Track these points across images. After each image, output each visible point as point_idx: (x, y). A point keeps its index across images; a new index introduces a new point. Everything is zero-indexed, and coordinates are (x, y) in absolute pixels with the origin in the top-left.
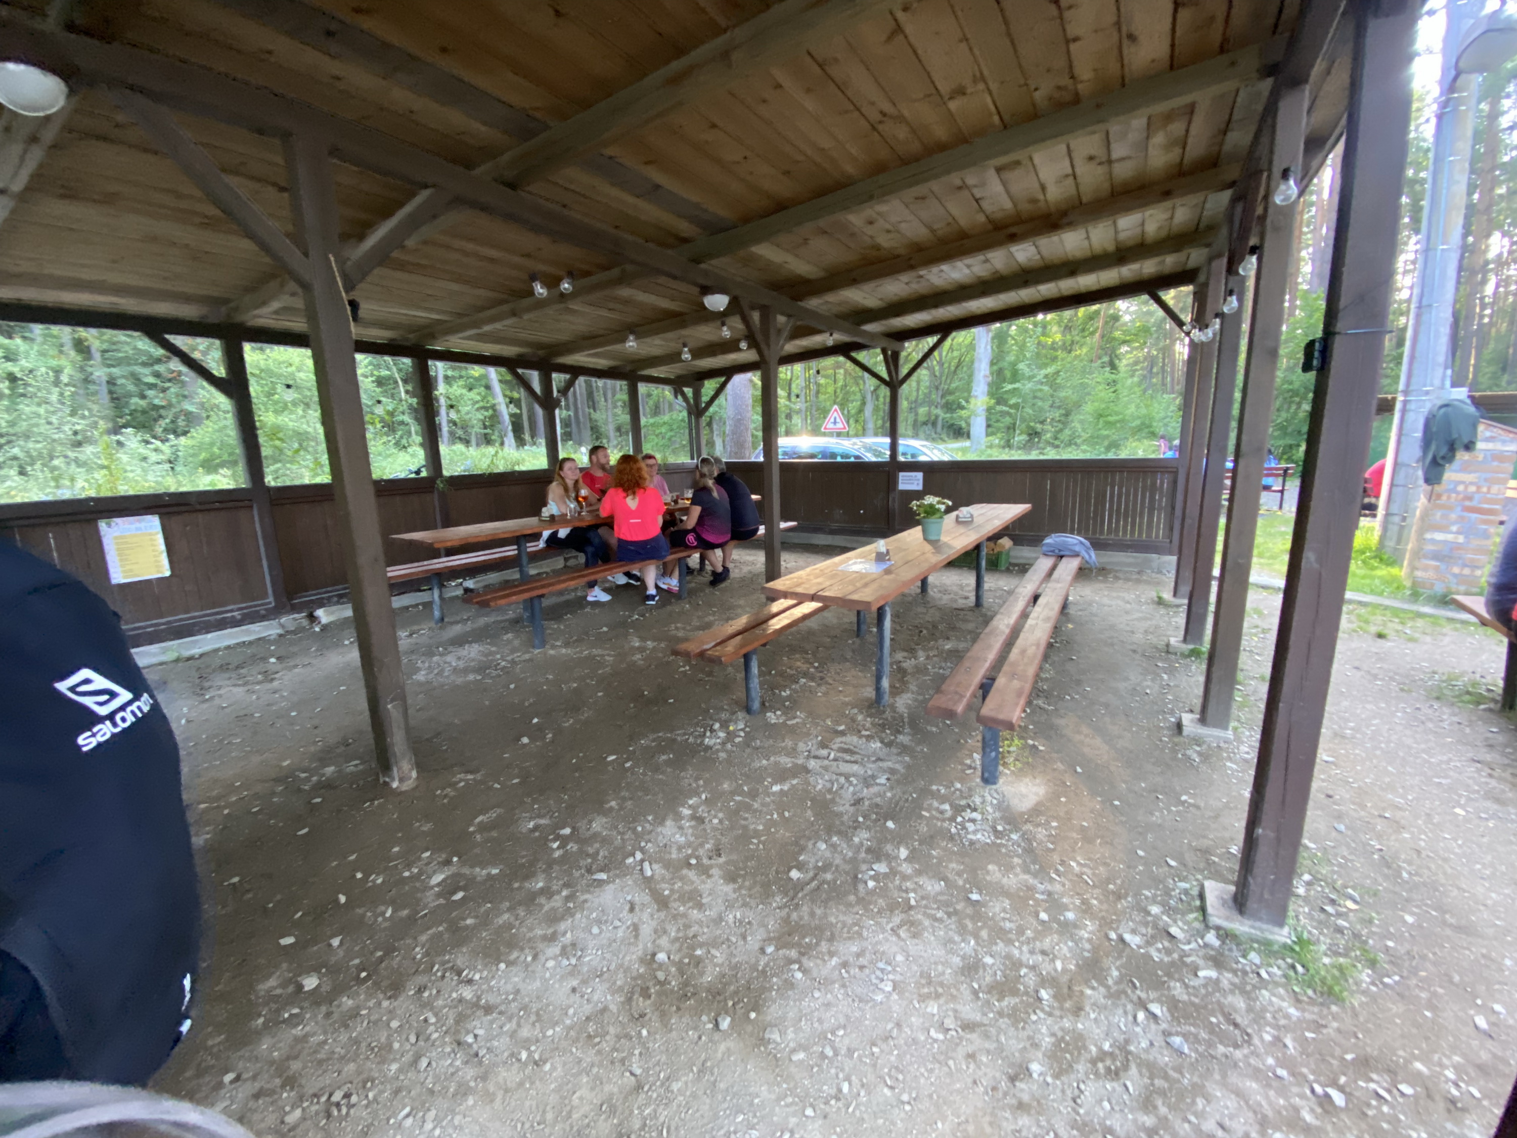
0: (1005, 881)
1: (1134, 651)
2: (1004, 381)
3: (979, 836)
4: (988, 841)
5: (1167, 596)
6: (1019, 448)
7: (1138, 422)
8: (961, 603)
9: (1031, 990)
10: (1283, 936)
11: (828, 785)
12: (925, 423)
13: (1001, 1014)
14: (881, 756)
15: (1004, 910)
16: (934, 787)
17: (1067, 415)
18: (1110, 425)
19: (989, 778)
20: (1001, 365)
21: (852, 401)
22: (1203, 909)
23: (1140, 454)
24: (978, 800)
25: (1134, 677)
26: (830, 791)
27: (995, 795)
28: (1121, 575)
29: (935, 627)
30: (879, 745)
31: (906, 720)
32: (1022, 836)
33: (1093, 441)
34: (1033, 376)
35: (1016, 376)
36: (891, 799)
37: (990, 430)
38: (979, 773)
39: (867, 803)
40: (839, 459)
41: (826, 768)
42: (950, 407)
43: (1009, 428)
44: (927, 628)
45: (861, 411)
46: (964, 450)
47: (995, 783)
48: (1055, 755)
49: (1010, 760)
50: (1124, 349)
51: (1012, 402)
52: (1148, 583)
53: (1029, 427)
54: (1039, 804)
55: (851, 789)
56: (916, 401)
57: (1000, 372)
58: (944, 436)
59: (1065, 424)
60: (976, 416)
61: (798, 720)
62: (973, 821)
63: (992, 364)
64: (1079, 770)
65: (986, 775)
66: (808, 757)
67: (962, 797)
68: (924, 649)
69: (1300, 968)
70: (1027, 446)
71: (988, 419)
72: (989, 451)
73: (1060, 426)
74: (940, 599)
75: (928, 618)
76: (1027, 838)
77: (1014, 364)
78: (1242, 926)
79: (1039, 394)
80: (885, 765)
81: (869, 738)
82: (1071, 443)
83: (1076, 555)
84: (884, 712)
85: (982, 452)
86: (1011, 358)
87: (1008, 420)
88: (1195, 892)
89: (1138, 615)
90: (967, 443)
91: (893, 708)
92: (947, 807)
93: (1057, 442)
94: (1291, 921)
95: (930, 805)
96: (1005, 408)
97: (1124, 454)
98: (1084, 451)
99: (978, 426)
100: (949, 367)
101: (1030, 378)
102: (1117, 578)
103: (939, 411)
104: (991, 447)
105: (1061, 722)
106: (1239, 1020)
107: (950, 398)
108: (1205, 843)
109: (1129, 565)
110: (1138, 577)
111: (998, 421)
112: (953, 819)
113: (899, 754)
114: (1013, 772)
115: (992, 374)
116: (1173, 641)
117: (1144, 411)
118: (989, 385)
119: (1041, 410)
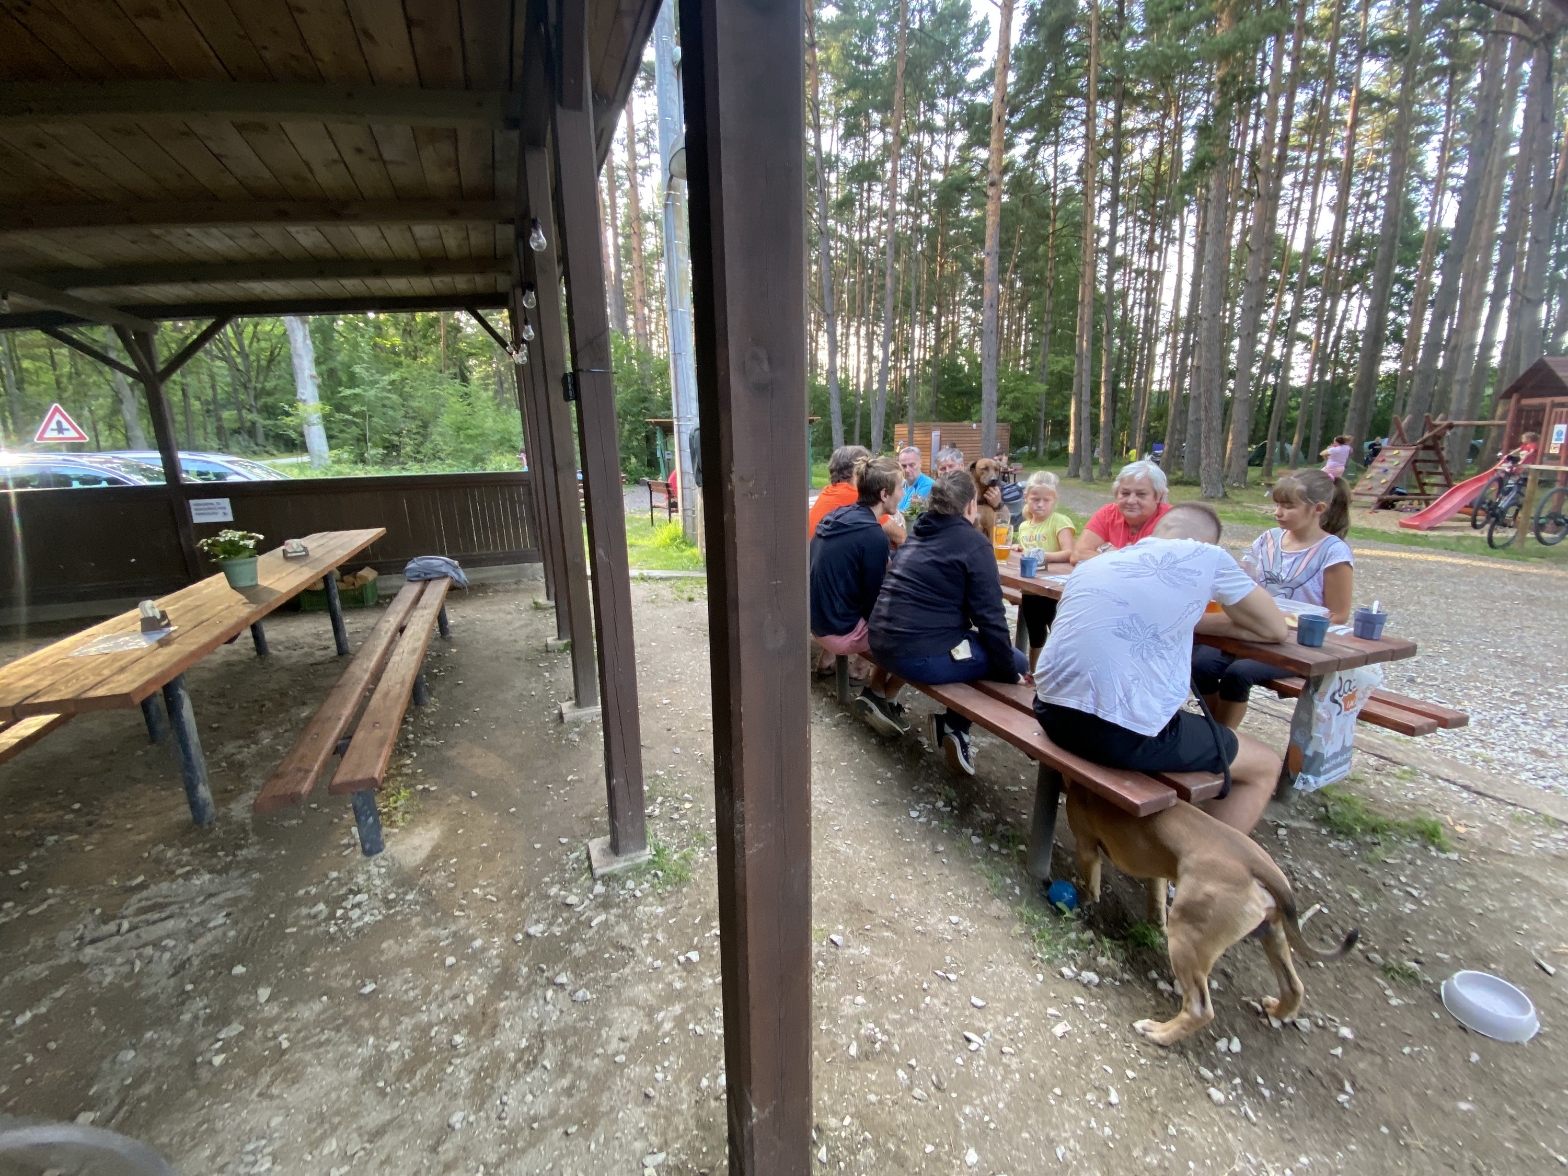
0: (403, 950)
1: (519, 659)
2: (340, 384)
3: (367, 918)
4: (380, 917)
5: (542, 600)
6: (376, 463)
7: (498, 437)
8: (319, 655)
9: (444, 1045)
10: (647, 854)
11: (126, 969)
12: (236, 432)
13: (413, 1093)
14: (212, 889)
15: (406, 981)
16: (301, 892)
17: (425, 426)
18: (470, 438)
19: (372, 847)
20: (332, 364)
21: (97, 397)
22: (590, 867)
23: (505, 468)
24: (361, 879)
25: (519, 683)
26: (129, 976)
27: (383, 863)
28: (499, 588)
29: (284, 694)
30: (207, 877)
31: (249, 828)
32: (420, 893)
33: (457, 454)
34: (376, 382)
35: (353, 381)
36: (236, 938)
37: (334, 442)
38: (359, 848)
39: (196, 962)
40: (76, 485)
41: (118, 949)
42: (271, 412)
43: (358, 440)
44: (270, 700)
45: (115, 410)
46: (301, 467)
47: (381, 850)
48: (448, 790)
49: (398, 817)
50: (472, 362)
51: (356, 409)
52: (526, 591)
53: (385, 440)
54: (435, 848)
55: (167, 955)
56: (215, 401)
57: (332, 373)
58: (270, 448)
59: (425, 436)
60: (310, 424)
61: (51, 901)
62: (358, 905)
63: (318, 362)
64: (474, 794)
65: (367, 846)
66: (80, 948)
67: (341, 885)
68: (269, 728)
69: (660, 873)
70: (384, 461)
71: (327, 429)
72: (337, 467)
73: (420, 439)
74: (289, 657)
75: (272, 685)
76: (425, 891)
77: (348, 366)
78: (618, 865)
79: (387, 402)
80: (219, 899)
81: (187, 876)
82: (435, 456)
83: (445, 576)
84: (211, 830)
85: (328, 469)
86: (342, 357)
87: (355, 431)
88: (584, 856)
89: (517, 624)
90: (305, 458)
91: (226, 819)
92: (321, 906)
93: (420, 457)
94: (650, 840)
95: (297, 917)
96: (347, 417)
97: (490, 469)
98: (450, 466)
99: (316, 436)
100: (258, 360)
101: (374, 383)
102: (496, 591)
103: (254, 416)
104: (339, 461)
105: (452, 753)
106: (624, 942)
107: (270, 400)
108: (588, 808)
109: (506, 577)
110: (517, 586)
111: (342, 431)
112: (332, 916)
113: (242, 875)
114: (402, 828)
115: (321, 374)
116: (550, 640)
117: (501, 426)
118: (319, 387)
119: (394, 420)
